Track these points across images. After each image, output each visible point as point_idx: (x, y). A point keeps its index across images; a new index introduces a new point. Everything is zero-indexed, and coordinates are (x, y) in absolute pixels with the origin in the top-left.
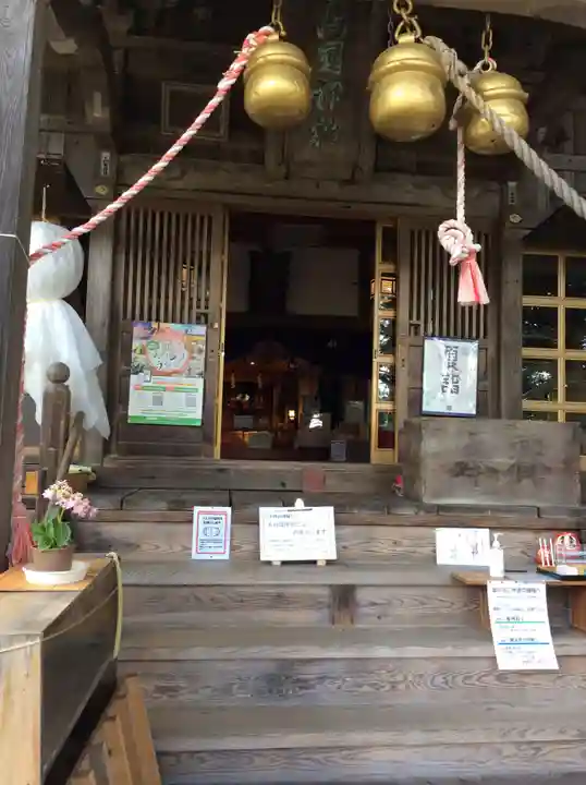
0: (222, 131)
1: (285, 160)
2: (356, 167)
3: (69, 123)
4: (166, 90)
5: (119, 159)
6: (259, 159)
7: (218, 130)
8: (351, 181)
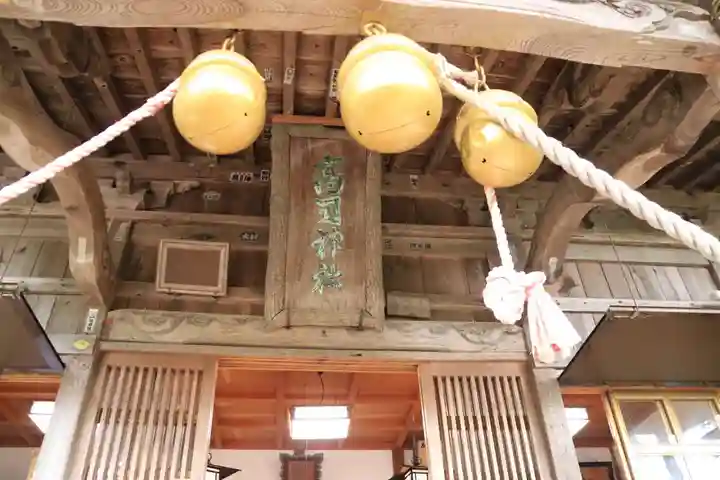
0: (220, 286)
1: (286, 308)
2: (364, 312)
3: (63, 285)
4: (164, 247)
5: (107, 315)
6: (258, 310)
7: (216, 285)
8: (360, 328)
